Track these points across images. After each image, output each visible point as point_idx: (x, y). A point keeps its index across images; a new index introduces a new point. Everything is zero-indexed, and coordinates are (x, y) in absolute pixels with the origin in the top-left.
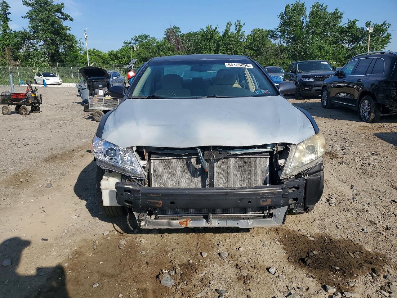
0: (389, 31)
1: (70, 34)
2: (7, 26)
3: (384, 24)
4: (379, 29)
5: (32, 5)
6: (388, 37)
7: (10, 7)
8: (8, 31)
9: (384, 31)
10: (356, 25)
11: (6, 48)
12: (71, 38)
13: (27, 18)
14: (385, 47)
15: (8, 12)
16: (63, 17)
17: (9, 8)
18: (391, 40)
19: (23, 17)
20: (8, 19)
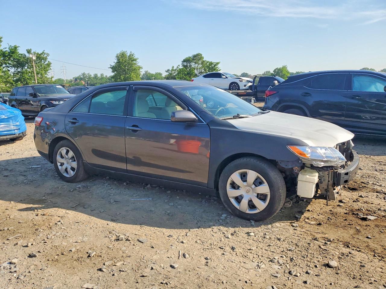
0: (49, 59)
3: (43, 53)
4: (40, 57)
6: (49, 65)
9: (45, 59)
10: (18, 51)
14: (47, 73)
18: (51, 67)
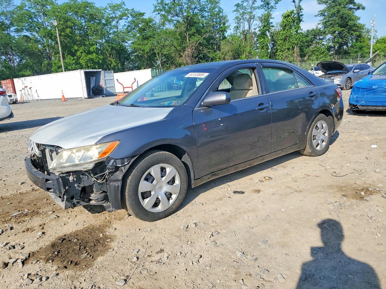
1: (359, 24)
2: (299, 27)
5: (326, 3)
7: (303, 9)
8: (299, 31)
11: (295, 47)
12: (360, 28)
13: (320, 15)
15: (301, 14)
16: (355, 7)
17: (302, 11)
19: (315, 16)
20: (300, 21)
